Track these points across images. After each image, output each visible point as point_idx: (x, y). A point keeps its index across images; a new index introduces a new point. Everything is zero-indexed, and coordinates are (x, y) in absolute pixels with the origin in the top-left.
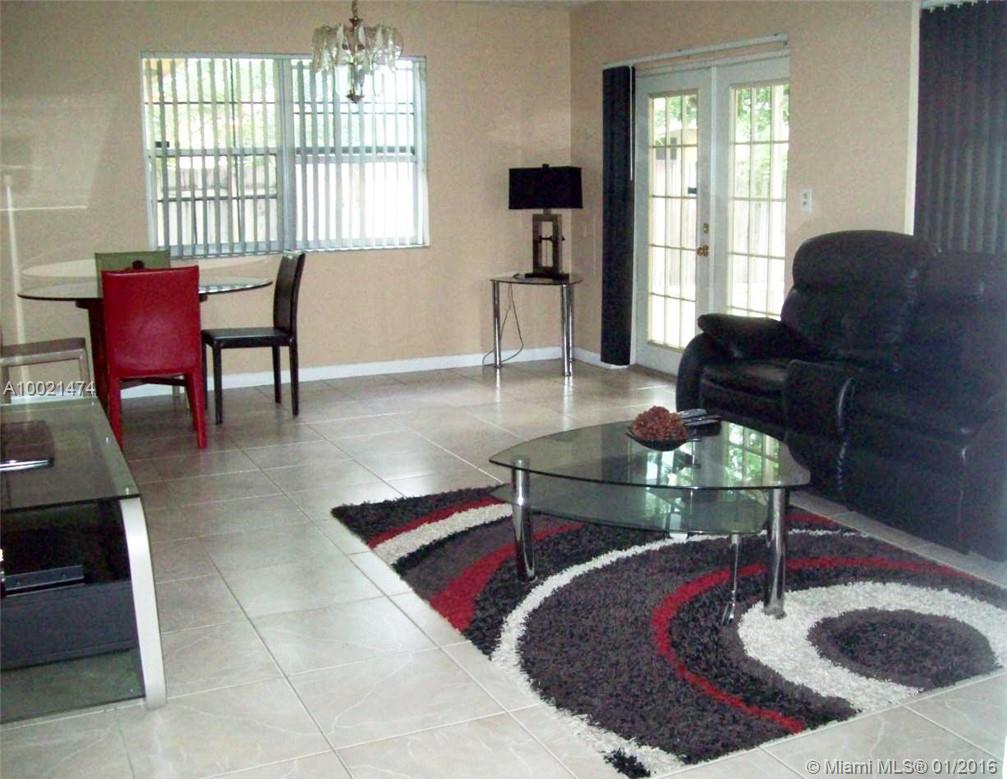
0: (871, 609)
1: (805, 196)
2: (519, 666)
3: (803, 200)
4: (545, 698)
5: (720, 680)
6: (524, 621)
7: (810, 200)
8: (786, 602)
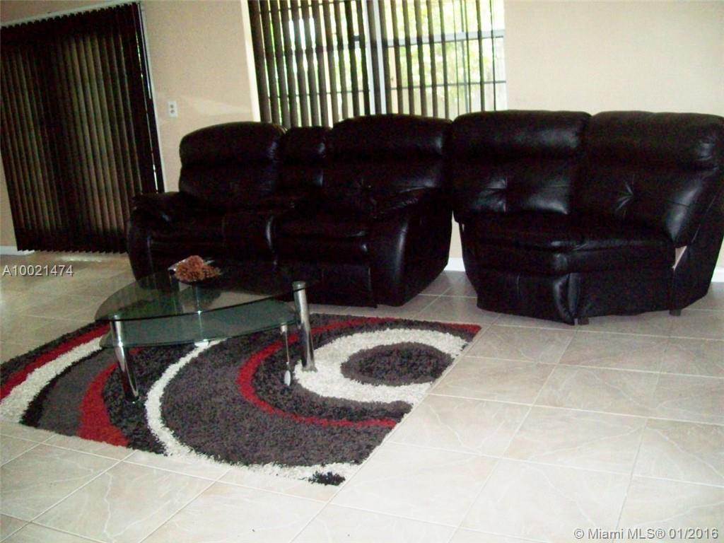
0: (361, 351)
1: (172, 106)
2: (193, 451)
3: (170, 109)
4: (233, 463)
5: (324, 415)
6: (163, 425)
7: (175, 109)
8: (316, 361)
